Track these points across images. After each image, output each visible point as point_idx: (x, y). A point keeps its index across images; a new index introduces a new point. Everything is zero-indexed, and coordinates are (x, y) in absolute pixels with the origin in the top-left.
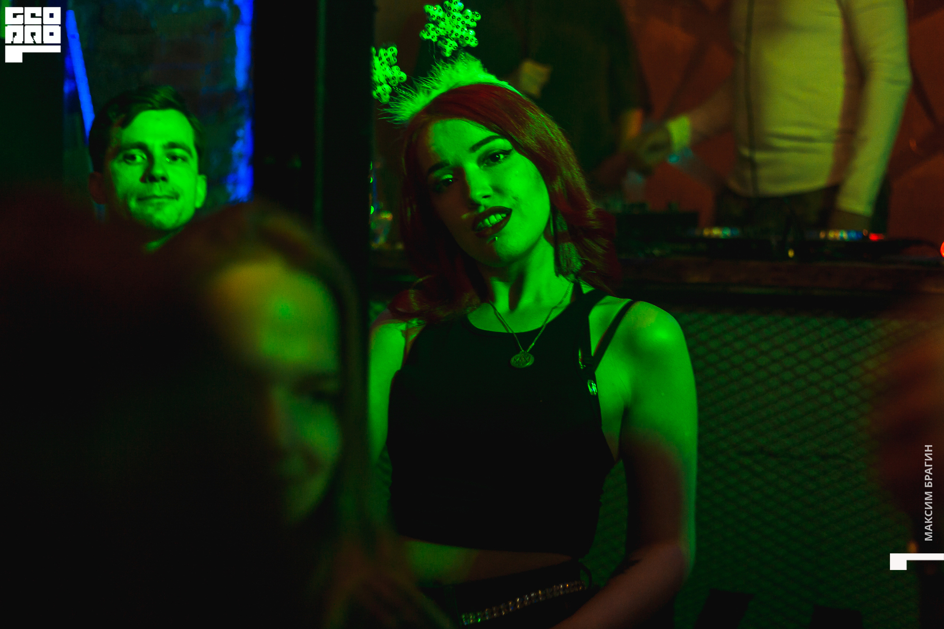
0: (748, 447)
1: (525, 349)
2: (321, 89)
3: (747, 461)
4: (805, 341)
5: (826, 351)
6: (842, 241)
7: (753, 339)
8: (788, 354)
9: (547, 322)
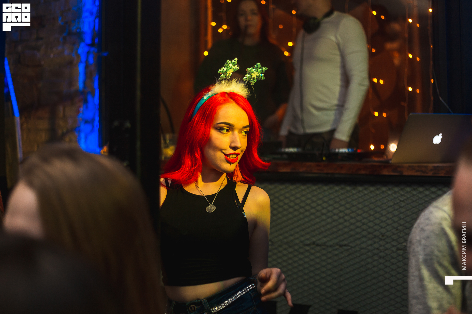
0: (308, 242)
1: (211, 203)
2: (139, 93)
3: (308, 248)
4: (332, 196)
5: (341, 200)
6: (345, 153)
7: (309, 196)
8: (324, 202)
9: (219, 191)
